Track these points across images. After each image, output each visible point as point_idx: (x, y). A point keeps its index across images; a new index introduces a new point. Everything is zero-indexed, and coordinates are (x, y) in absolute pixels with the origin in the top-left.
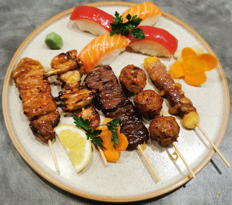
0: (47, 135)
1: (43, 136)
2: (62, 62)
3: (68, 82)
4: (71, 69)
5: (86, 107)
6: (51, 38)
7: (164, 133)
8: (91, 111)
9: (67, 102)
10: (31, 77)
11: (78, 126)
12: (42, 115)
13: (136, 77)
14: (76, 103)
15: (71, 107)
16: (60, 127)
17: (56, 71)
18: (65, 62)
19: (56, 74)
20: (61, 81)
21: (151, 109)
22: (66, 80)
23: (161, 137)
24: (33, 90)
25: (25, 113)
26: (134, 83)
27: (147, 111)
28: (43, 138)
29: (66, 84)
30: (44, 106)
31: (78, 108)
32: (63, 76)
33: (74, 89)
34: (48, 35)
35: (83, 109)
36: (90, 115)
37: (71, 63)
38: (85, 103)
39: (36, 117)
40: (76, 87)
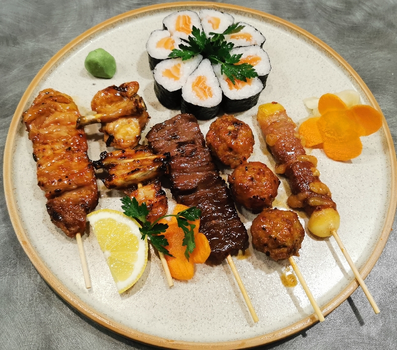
0: (74, 225)
1: (67, 225)
2: (111, 102)
3: (119, 136)
4: (125, 115)
5: (145, 183)
6: (96, 58)
7: (275, 239)
8: (154, 190)
9: (113, 171)
10: (56, 122)
11: (127, 214)
12: (68, 190)
13: (235, 138)
14: (128, 174)
15: (119, 181)
16: (97, 213)
17: (99, 115)
18: (116, 102)
19: (99, 121)
20: (107, 133)
21: (258, 196)
22: (116, 133)
23: (270, 245)
24: (57, 146)
25: (41, 184)
26: (230, 149)
27: (251, 199)
28: (68, 229)
29: (114, 141)
30: (73, 174)
31: (131, 182)
32: (111, 127)
33: (127, 150)
34: (90, 53)
35: (140, 185)
36: (151, 196)
37: (126, 104)
38: (144, 175)
39: (58, 193)
40: (131, 147)
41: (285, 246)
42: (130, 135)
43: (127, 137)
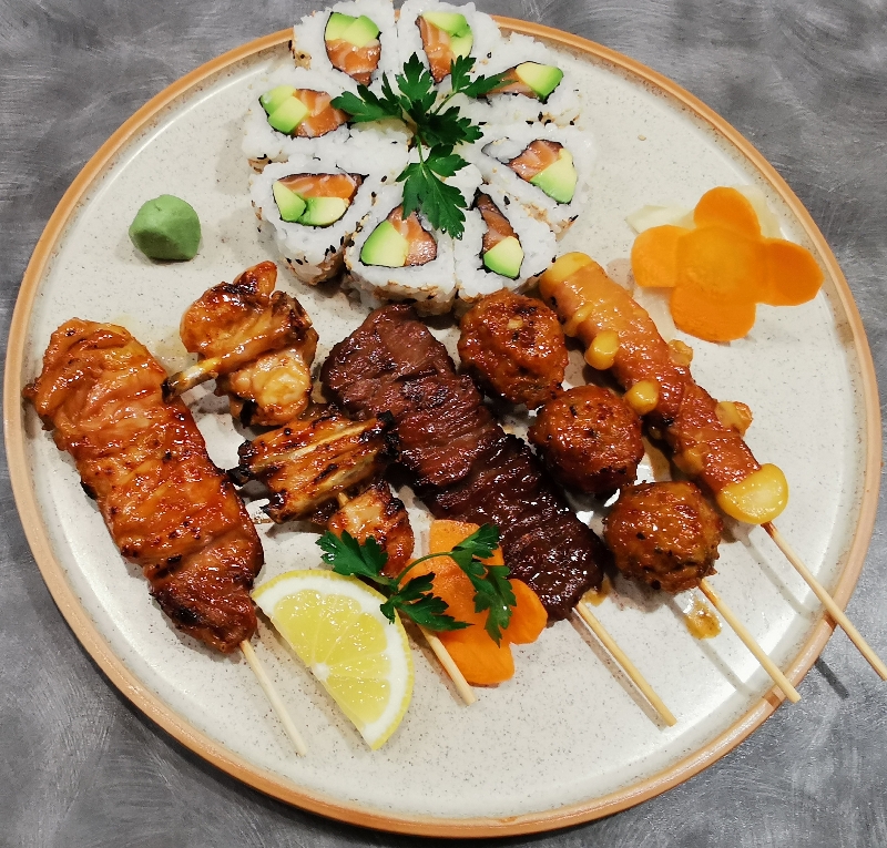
1: (220, 632)
2: (228, 322)
3: (268, 400)
4: (271, 348)
5: (354, 491)
7: (670, 553)
8: (378, 505)
9: (278, 484)
13: (529, 344)
14: (316, 481)
16: (272, 586)
17: (212, 363)
18: (239, 322)
19: (214, 373)
20: (235, 397)
21: (610, 467)
22: (257, 394)
23: (659, 568)
24: (137, 456)
25: (129, 553)
26: (524, 369)
27: (595, 476)
28: (222, 639)
29: (258, 410)
30: (197, 513)
31: (324, 498)
32: (244, 379)
33: (293, 426)
35: (343, 498)
36: (378, 519)
38: (350, 477)
39: (176, 564)
41: (691, 563)
42: (292, 392)
43: (286, 398)
